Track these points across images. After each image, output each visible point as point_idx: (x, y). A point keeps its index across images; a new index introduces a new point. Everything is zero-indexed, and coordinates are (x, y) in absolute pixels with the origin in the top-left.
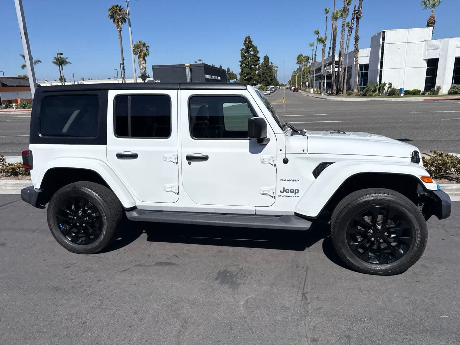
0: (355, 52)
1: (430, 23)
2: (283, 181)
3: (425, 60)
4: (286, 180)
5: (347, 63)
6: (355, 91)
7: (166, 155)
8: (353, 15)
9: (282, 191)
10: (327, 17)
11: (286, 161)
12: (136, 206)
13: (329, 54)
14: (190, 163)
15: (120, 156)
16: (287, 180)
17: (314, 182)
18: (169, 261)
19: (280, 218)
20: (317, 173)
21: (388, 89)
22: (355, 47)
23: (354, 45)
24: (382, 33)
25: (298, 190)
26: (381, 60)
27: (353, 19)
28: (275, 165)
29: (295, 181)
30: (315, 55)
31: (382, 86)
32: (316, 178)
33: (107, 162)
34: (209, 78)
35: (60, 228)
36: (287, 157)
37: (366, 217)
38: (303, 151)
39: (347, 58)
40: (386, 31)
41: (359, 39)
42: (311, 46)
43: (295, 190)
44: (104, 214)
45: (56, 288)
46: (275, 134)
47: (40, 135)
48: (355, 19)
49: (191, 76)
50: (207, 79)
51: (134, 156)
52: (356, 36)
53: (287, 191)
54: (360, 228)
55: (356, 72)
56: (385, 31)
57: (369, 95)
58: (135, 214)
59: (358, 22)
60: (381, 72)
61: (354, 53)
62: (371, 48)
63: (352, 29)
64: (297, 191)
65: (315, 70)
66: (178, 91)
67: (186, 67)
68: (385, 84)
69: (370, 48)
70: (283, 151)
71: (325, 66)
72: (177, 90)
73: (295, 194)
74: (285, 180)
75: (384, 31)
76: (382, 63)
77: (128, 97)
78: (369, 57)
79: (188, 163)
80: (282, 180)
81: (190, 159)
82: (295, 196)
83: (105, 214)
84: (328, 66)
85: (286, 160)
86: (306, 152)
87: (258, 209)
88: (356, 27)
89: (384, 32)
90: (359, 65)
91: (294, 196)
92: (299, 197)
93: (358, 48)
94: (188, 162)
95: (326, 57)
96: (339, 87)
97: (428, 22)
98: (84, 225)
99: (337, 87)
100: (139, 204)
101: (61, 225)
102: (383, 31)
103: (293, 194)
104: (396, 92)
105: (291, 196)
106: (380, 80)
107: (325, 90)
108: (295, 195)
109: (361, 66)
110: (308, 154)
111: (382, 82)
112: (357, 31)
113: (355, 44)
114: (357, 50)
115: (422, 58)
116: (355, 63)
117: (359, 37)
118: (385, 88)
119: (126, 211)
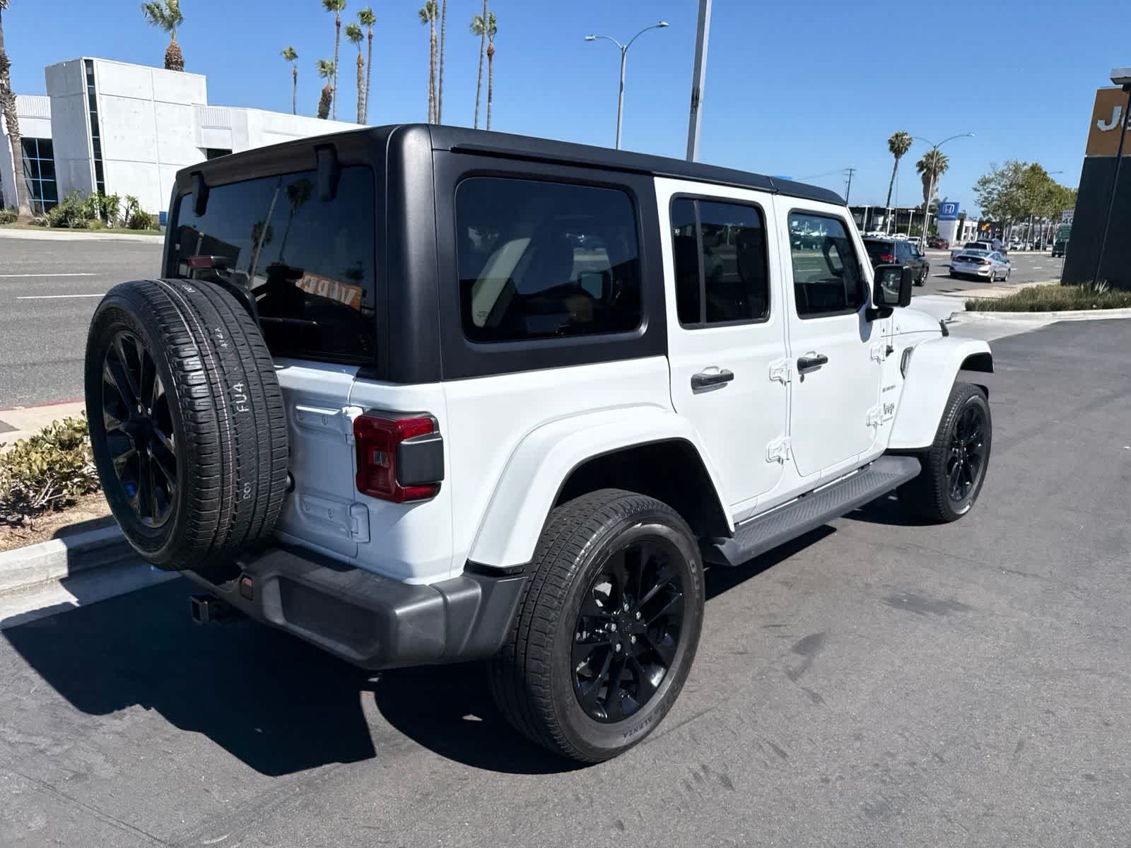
0: (4, 99)
1: (173, 62)
3: (201, 149)
6: (25, 210)
7: (774, 365)
11: (888, 352)
14: (802, 379)
15: (700, 384)
17: (904, 385)
21: (127, 212)
24: (83, 64)
25: (894, 404)
26: (93, 135)
28: (882, 362)
29: (892, 387)
31: (112, 204)
32: (904, 378)
38: (898, 329)
40: (96, 60)
41: (10, 65)
51: (726, 379)
55: (17, 158)
56: (92, 61)
57: (78, 224)
60: (99, 166)
62: (50, 96)
64: (893, 407)
68: (116, 200)
69: (49, 99)
70: (885, 333)
72: (772, 195)
74: (887, 389)
75: (91, 58)
76: (97, 143)
77: (694, 202)
80: (884, 390)
81: (804, 366)
85: (889, 349)
89: (89, 63)
90: (23, 138)
91: (890, 418)
92: (893, 417)
93: (12, 91)
94: (799, 376)
97: (167, 60)
98: (634, 639)
102: (86, 58)
103: (890, 414)
104: (149, 220)
105: (887, 419)
106: (101, 187)
109: (28, 144)
110: (900, 334)
111: (109, 192)
114: (7, 95)
115: (195, 144)
116: (9, 130)
117: (8, 59)
118: (118, 210)
119: (719, 546)
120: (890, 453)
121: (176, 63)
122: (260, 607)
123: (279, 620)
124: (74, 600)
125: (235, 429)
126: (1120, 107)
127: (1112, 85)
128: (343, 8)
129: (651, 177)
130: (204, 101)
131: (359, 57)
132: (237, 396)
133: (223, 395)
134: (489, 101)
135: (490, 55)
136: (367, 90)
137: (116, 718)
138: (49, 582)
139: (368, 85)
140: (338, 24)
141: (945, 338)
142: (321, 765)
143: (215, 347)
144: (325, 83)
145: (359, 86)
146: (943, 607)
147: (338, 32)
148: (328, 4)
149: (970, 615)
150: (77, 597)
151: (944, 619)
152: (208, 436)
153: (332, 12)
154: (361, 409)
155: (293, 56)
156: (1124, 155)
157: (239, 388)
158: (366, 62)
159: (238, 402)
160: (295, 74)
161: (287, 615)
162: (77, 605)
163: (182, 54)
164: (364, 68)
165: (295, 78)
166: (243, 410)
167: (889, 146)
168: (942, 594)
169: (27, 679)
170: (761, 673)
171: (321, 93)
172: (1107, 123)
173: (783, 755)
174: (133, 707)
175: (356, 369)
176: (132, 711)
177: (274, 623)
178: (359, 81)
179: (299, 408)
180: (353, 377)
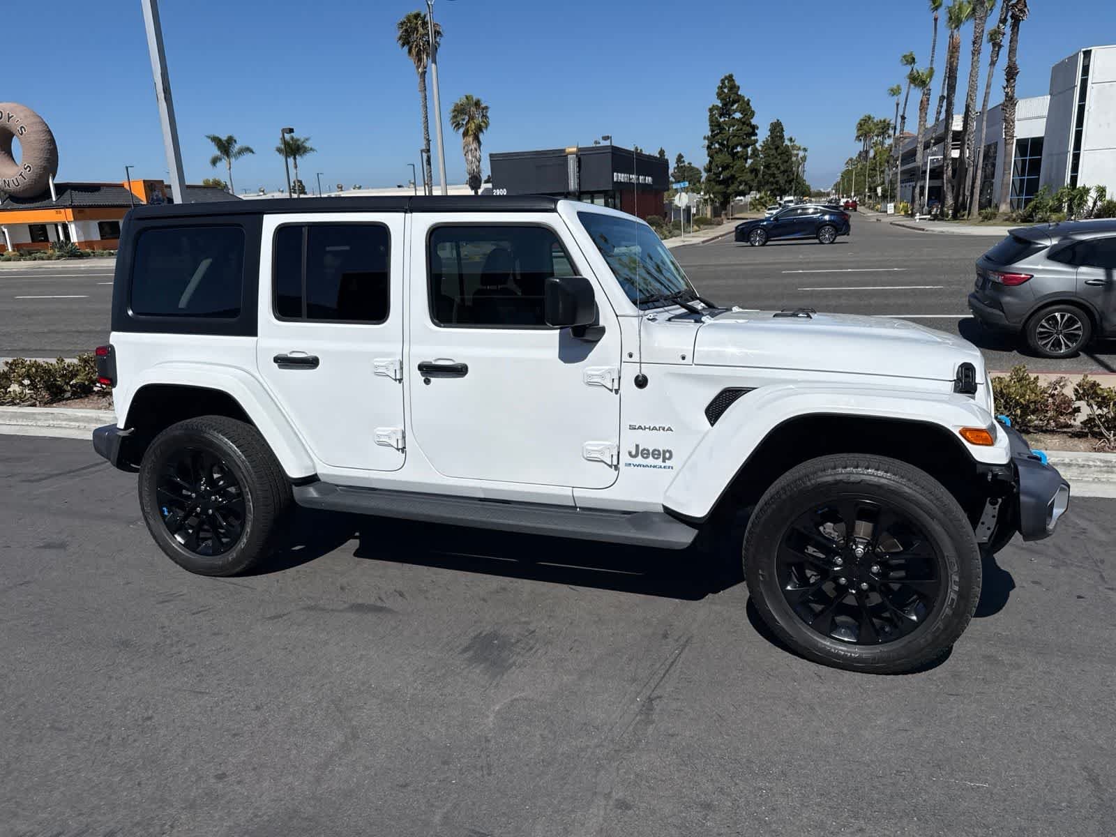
0: (1007, 106)
2: (635, 429)
4: (643, 427)
5: (984, 136)
6: (1004, 208)
7: (379, 361)
8: (1004, 10)
9: (634, 453)
10: (936, 20)
11: (641, 382)
12: (316, 475)
13: (939, 113)
14: (427, 382)
15: (285, 362)
16: (645, 428)
17: (707, 433)
18: (379, 604)
19: (629, 520)
20: (715, 411)
21: (1095, 203)
22: (1007, 93)
23: (1005, 88)
24: (1081, 56)
25: (670, 452)
26: (1077, 126)
27: (1004, 21)
28: (617, 391)
29: (664, 429)
30: (903, 118)
31: (1079, 195)
32: (712, 425)
33: (257, 375)
34: (622, 180)
35: (164, 517)
36: (644, 372)
37: (829, 524)
38: (683, 358)
39: (985, 123)
40: (1094, 49)
41: (1018, 73)
42: (893, 95)
43: (664, 452)
44: (247, 489)
45: (125, 644)
46: (617, 316)
47: (130, 313)
48: (1010, 21)
49: (579, 178)
50: (617, 182)
51: (312, 363)
52: (1009, 67)
53: (646, 454)
54: (814, 552)
55: (1007, 160)
56: (1090, 51)
57: (1041, 219)
58: (312, 492)
59: (1015, 30)
60: (1076, 157)
61: (1003, 109)
62: (1051, 94)
63: (1000, 47)
64: (667, 455)
65: (900, 156)
66: (407, 215)
67: (567, 156)
68: (1086, 191)
69: (1049, 97)
70: (636, 358)
71: (927, 146)
72: (403, 214)
73: (664, 461)
74: (640, 428)
75: (1089, 49)
76: (1079, 135)
77: (303, 229)
78: (1045, 119)
79: (425, 381)
80: (632, 428)
81: (429, 370)
82: (665, 467)
83: (250, 490)
84: (935, 144)
85: (640, 379)
86: (688, 360)
87: (578, 493)
88: (1010, 42)
89: (1087, 54)
90: (1017, 140)
91: (661, 467)
92: (672, 468)
93: (1016, 96)
94: (423, 378)
95: (930, 122)
96: (961, 198)
98: (210, 511)
99: (956, 199)
100: (324, 470)
101: (165, 509)
102: (1084, 50)
103: (659, 462)
105: (654, 467)
106: (1074, 179)
107: (926, 207)
108: (663, 465)
109: (1022, 144)
110: (694, 365)
111: (1079, 184)
112: (1012, 51)
113: (1007, 86)
114: (1010, 101)
116: (1005, 135)
117: (1018, 67)
118: (1086, 202)
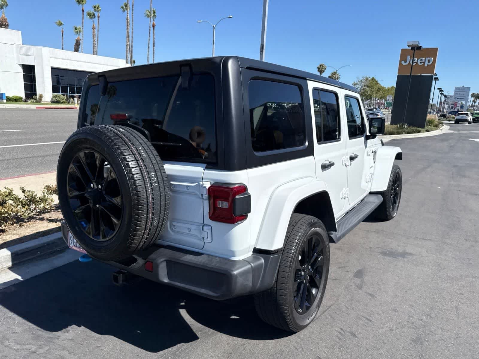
1: (3, 25)
3: (19, 64)
7: (344, 158)
15: (324, 167)
28: (372, 156)
32: (375, 163)
66: (340, 89)
80: (370, 168)
81: (351, 159)
115: (16, 62)
119: (331, 235)
120: (371, 193)
121: (5, 25)
122: (157, 275)
123: (166, 280)
124: (19, 278)
125: (152, 193)
126: (410, 56)
127: (407, 47)
128: (85, 4)
129: (306, 80)
130: (20, 42)
131: (93, 26)
132: (153, 178)
133: (147, 178)
134: (154, 46)
135: (154, 27)
136: (98, 40)
137: (65, 333)
138: (3, 269)
139: (98, 38)
140: (83, 11)
141: (383, 146)
142: (175, 345)
143: (141, 156)
144: (76, 37)
145: (93, 38)
146: (404, 255)
147: (83, 14)
148: (78, 1)
149: (415, 257)
150: (21, 276)
151: (406, 260)
152: (142, 197)
153: (80, 5)
154: (210, 183)
155: (61, 24)
156: (412, 75)
157: (153, 175)
158: (97, 28)
159: (153, 181)
160: (62, 32)
161: (169, 278)
162: (22, 280)
163: (8, 21)
164: (96, 31)
165: (62, 34)
166: (155, 185)
167: (317, 70)
168: (400, 250)
169: (10, 318)
170: (346, 288)
171: (75, 41)
172: (405, 62)
173: (371, 321)
174: (71, 327)
175: (205, 165)
176: (72, 328)
177: (163, 282)
178: (93, 36)
179: (172, 183)
180: (203, 168)
